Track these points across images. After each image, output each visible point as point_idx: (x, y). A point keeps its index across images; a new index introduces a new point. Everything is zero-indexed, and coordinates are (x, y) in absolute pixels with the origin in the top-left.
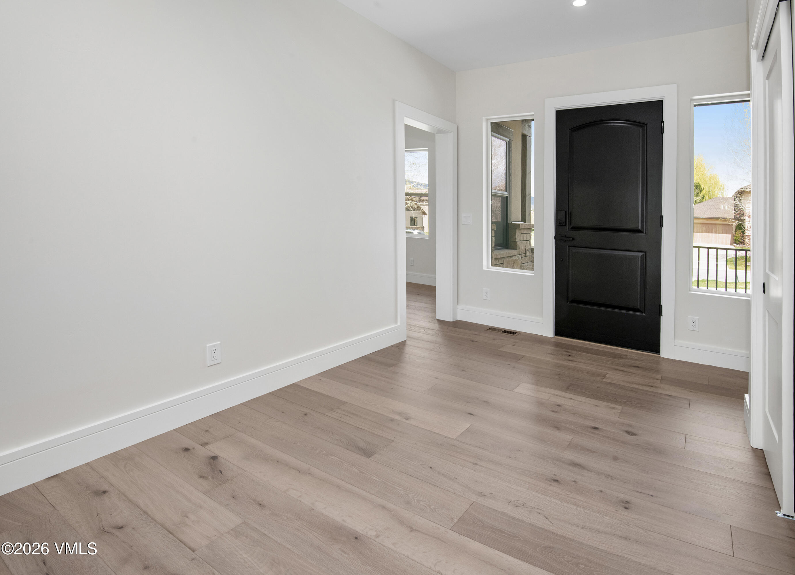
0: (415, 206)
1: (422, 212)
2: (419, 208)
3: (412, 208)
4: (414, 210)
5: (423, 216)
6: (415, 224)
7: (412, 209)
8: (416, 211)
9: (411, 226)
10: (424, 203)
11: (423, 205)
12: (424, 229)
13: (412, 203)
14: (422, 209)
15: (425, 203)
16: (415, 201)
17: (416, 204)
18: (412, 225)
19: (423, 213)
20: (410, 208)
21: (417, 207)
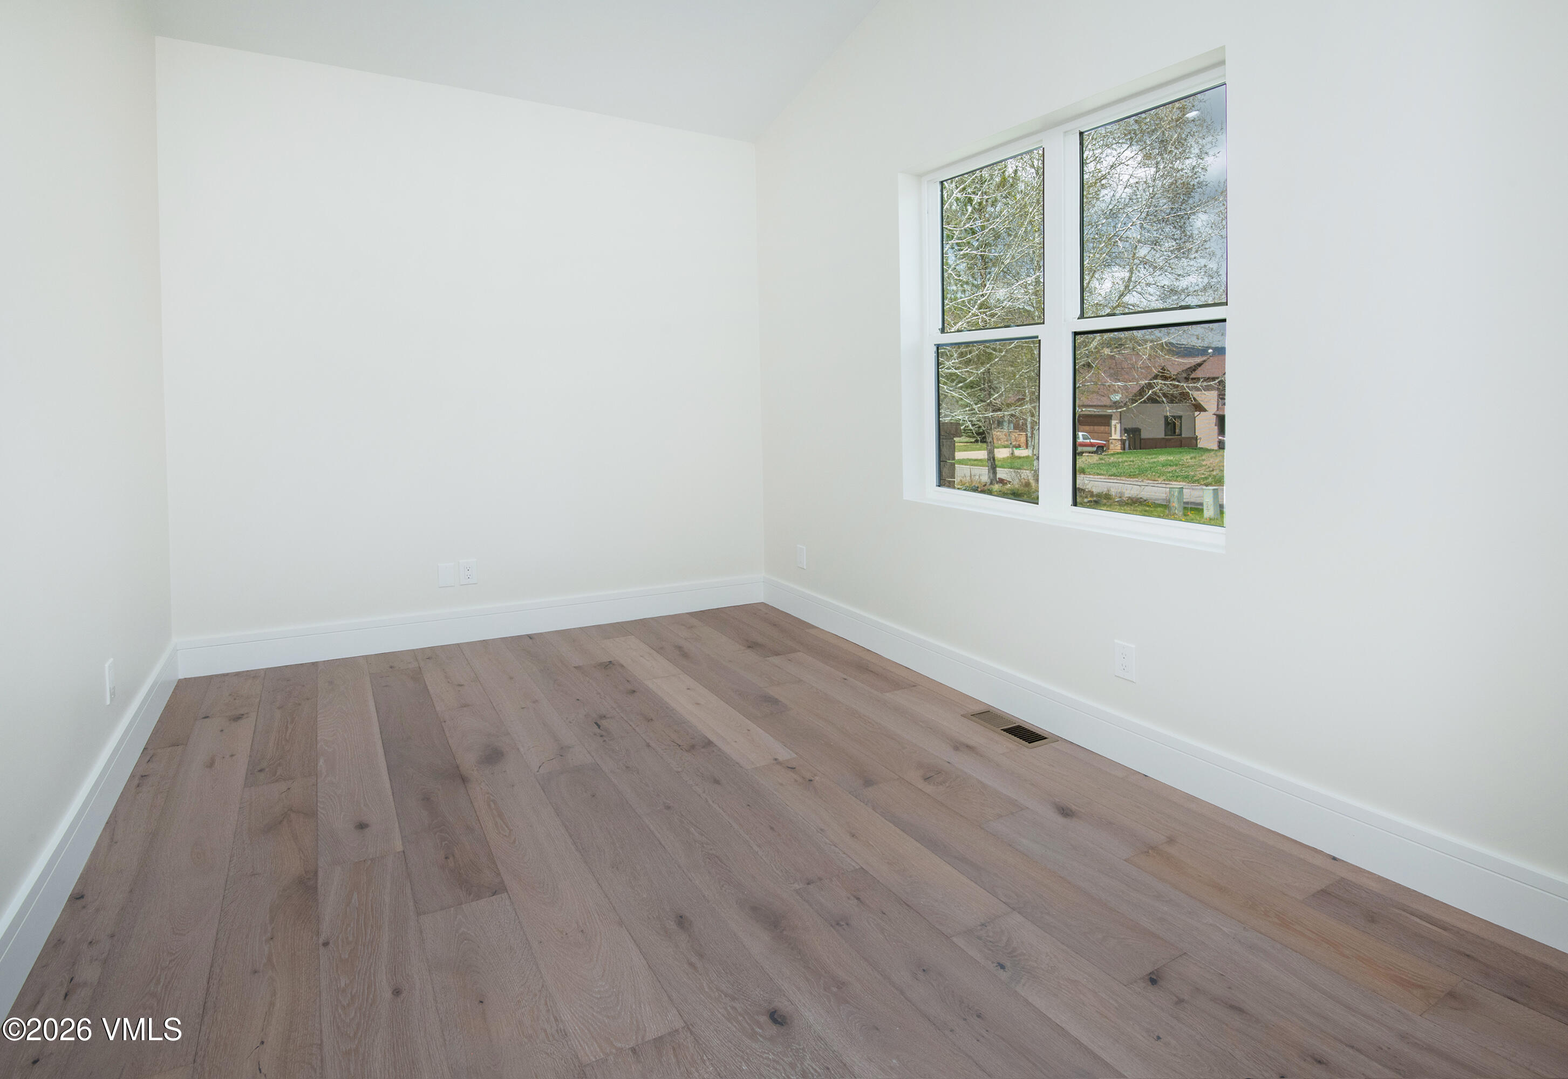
0: (1175, 392)
1: (1194, 405)
2: (1184, 396)
3: (1165, 395)
4: (1172, 402)
5: (1196, 413)
6: (1177, 431)
7: (1164, 399)
8: (1177, 403)
9: (1165, 436)
10: (1200, 384)
11: (1196, 387)
12: (1198, 441)
13: (1164, 384)
14: (1194, 398)
15: (1203, 382)
16: (1174, 380)
17: (1178, 386)
18: (1169, 433)
19: (1196, 408)
20: (1159, 397)
21: (1181, 394)
